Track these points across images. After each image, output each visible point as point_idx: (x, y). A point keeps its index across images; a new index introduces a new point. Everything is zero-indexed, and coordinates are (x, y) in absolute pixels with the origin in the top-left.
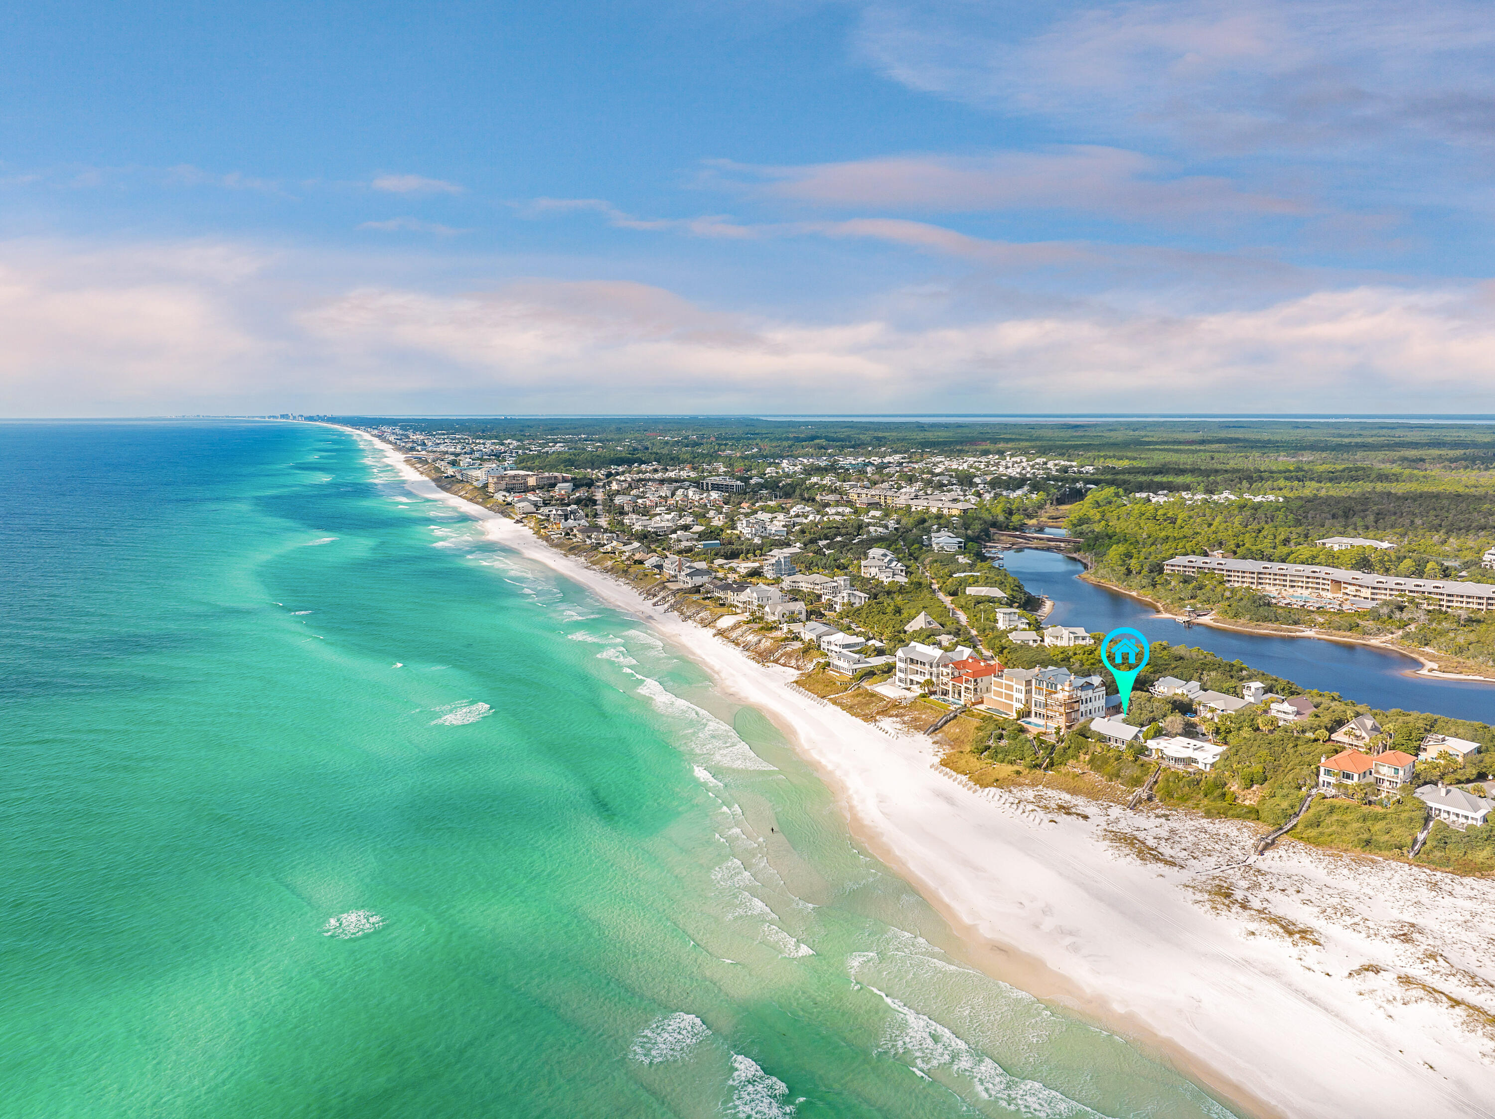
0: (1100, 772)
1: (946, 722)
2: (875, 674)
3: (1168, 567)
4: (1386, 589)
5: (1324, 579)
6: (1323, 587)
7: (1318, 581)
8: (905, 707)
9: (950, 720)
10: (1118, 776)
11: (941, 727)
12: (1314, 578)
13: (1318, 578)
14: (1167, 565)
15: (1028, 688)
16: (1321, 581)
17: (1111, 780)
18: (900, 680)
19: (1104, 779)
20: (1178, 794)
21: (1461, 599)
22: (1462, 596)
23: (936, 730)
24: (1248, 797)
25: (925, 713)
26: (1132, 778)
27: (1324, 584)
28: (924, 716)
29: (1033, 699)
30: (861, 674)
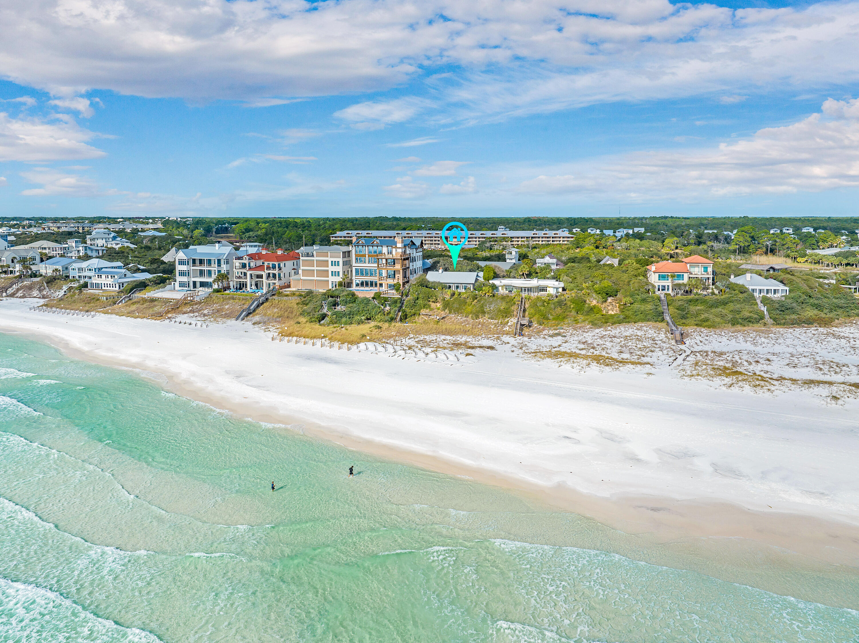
0: (461, 313)
1: (258, 306)
2: (148, 285)
3: (333, 239)
4: (476, 238)
5: (435, 237)
6: (435, 242)
7: (432, 239)
8: (200, 303)
9: (263, 303)
10: (484, 313)
11: (254, 311)
12: (429, 237)
13: (431, 237)
14: (332, 237)
15: (345, 259)
16: (434, 239)
17: (477, 317)
18: (182, 284)
19: (469, 319)
20: (552, 315)
21: (518, 239)
22: (518, 238)
23: (250, 313)
24: (609, 308)
25: (228, 304)
26: (500, 311)
27: (435, 241)
28: (227, 307)
29: (354, 269)
30: (130, 286)
